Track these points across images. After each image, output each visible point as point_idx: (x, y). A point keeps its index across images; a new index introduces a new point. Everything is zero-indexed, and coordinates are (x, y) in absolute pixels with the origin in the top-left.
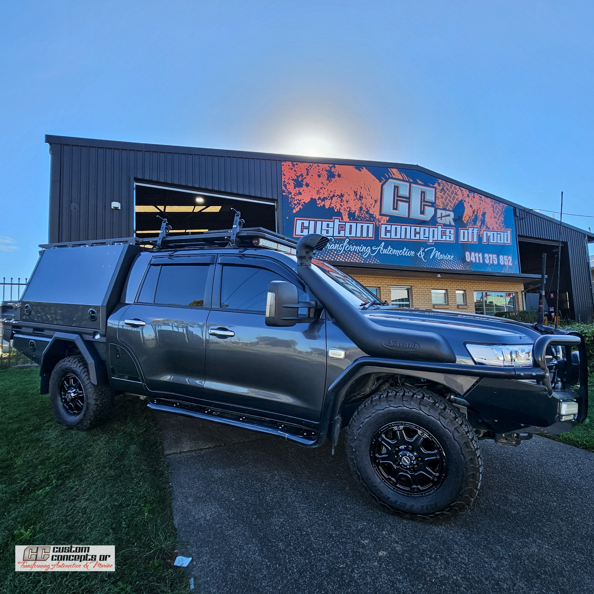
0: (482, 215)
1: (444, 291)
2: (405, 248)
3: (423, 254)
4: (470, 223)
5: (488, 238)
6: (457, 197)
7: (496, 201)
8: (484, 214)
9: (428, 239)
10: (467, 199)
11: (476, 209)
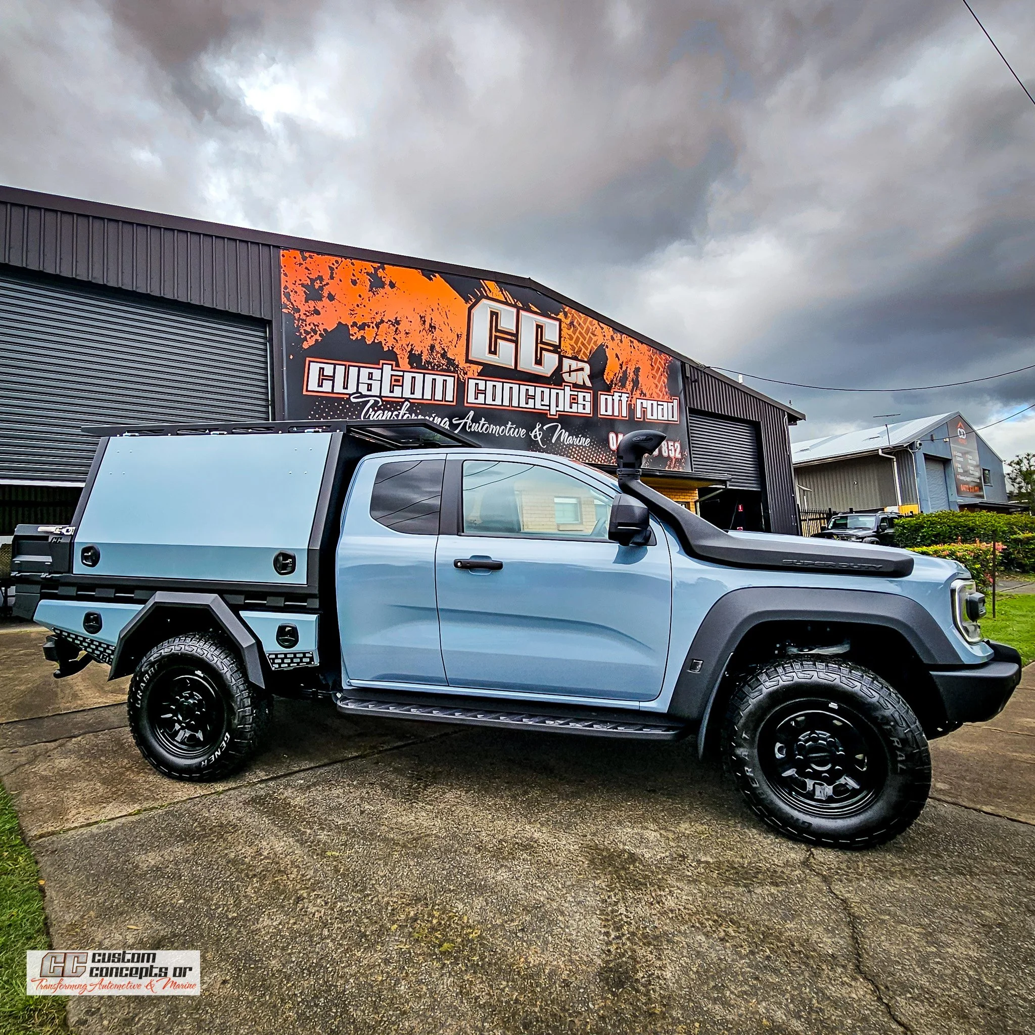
0: (634, 372)
1: (574, 501)
2: (510, 423)
3: (540, 434)
4: (616, 384)
5: (644, 411)
6: (594, 338)
7: (655, 351)
8: (637, 370)
9: (548, 408)
10: (610, 344)
11: (625, 361)
